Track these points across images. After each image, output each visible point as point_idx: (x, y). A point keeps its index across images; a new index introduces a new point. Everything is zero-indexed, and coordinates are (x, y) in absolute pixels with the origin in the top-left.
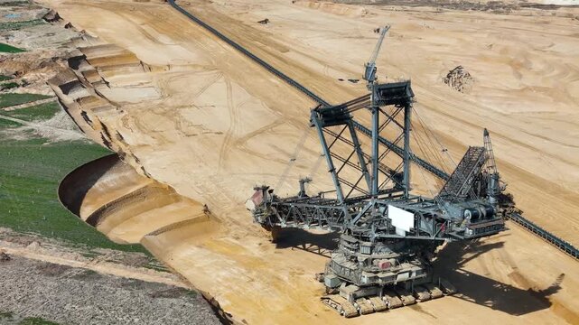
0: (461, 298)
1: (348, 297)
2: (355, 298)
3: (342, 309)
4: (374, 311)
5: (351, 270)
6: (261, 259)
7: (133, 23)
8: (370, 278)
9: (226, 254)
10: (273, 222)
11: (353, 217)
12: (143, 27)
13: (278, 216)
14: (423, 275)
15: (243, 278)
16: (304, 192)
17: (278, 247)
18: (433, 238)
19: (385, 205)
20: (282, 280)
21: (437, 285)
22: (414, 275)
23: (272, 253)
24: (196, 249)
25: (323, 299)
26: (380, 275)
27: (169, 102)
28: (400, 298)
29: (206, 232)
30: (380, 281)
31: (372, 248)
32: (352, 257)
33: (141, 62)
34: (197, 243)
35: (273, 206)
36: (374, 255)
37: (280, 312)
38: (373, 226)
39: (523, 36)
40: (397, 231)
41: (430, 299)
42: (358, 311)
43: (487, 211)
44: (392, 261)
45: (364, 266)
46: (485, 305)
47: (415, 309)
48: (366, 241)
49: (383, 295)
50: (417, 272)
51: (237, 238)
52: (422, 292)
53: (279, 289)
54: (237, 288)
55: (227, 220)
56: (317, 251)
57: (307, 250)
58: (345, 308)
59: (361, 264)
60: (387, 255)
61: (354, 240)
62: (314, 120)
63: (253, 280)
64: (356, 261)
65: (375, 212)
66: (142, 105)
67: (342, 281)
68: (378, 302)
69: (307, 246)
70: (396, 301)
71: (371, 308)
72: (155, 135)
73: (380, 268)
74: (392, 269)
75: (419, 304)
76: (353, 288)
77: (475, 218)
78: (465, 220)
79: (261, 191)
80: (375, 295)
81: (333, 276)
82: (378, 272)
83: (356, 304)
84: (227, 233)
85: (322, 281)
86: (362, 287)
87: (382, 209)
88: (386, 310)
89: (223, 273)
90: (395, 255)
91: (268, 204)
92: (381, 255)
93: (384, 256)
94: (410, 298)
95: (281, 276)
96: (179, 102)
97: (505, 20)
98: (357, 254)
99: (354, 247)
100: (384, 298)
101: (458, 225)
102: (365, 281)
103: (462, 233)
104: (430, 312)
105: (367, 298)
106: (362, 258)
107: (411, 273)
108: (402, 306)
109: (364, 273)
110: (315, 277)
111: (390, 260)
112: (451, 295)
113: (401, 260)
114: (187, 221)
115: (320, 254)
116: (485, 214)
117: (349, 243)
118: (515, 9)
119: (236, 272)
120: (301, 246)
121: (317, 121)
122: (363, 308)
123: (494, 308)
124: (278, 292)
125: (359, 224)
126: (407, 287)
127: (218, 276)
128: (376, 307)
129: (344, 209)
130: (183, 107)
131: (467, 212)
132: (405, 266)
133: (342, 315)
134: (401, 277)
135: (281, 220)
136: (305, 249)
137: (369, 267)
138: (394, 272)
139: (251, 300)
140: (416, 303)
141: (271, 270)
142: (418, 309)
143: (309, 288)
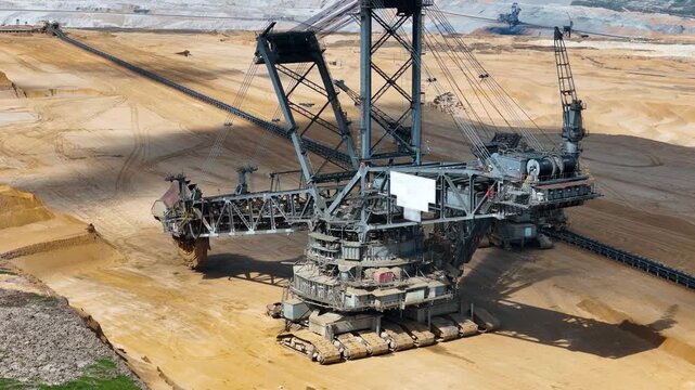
0: (514, 336)
1: (323, 331)
2: (336, 333)
3: (314, 351)
4: (368, 355)
5: (327, 287)
6: (177, 291)
7: (8, 54)
8: (360, 297)
9: (122, 286)
10: (195, 233)
11: (329, 204)
12: (22, 58)
13: (204, 221)
14: (446, 296)
15: (146, 315)
16: (245, 185)
17: (204, 278)
18: (470, 216)
19: (382, 175)
20: (210, 316)
21: (468, 315)
22: (432, 295)
23: (196, 283)
24: (73, 280)
25: (280, 338)
26: (377, 293)
27: (49, 126)
28: (411, 335)
29: (91, 259)
30: (377, 303)
31: (363, 250)
32: (329, 267)
33: (13, 85)
34: (76, 273)
35: (196, 206)
36: (366, 262)
37: (210, 358)
38: (363, 213)
39: (522, 73)
40: (406, 215)
41: (459, 336)
42: (342, 354)
43: (565, 163)
44: (396, 271)
45: (350, 279)
46: (557, 345)
47: (437, 351)
48: (350, 239)
49: (382, 330)
50: (437, 290)
51: (140, 267)
52: (446, 325)
53: (207, 328)
54: (135, 327)
55: (125, 247)
56: (270, 281)
57: (253, 280)
58: (319, 347)
59: (344, 275)
60: (388, 261)
61: (332, 239)
62: (262, 51)
63: (163, 318)
64: (337, 272)
65: (366, 187)
66: (10, 129)
67: (312, 308)
68: (374, 340)
69: (253, 275)
70: (403, 338)
71: (363, 349)
72: (25, 158)
73: (377, 281)
74: (397, 283)
75: (441, 344)
76: (331, 318)
77: (545, 173)
78: (529, 178)
79: (176, 182)
80: (368, 330)
81: (297, 301)
82: (374, 288)
83: (337, 343)
84: (125, 260)
85: (277, 316)
86: (349, 314)
87: (379, 182)
88: (386, 352)
89: (114, 310)
90: (399, 261)
91: (188, 203)
92: (377, 262)
93: (382, 263)
94: (426, 335)
95: (211, 311)
96: (63, 126)
97: (497, 60)
98: (337, 262)
99: (332, 249)
100: (384, 334)
101: (518, 185)
102: (352, 303)
103: (524, 198)
104: (461, 355)
105: (356, 333)
106: (344, 266)
107: (427, 290)
108: (414, 347)
109: (350, 291)
110: (266, 310)
111: (394, 270)
112: (492, 331)
113: (412, 271)
114: (60, 241)
115: (273, 284)
116: (561, 169)
117: (324, 243)
118: (506, 50)
119: (135, 307)
120: (243, 276)
121: (268, 53)
122: (350, 349)
123: (572, 348)
124: (205, 332)
125: (340, 214)
126: (420, 315)
127: (106, 313)
128: (370, 348)
129: (313, 192)
130: (67, 130)
131: (531, 163)
132: (417, 281)
133: (315, 360)
134: (411, 298)
135: (208, 226)
136: (249, 278)
137: (358, 282)
138: (400, 288)
139: (159, 344)
140: (435, 343)
141: (192, 305)
142: (441, 351)
143: (255, 327)
